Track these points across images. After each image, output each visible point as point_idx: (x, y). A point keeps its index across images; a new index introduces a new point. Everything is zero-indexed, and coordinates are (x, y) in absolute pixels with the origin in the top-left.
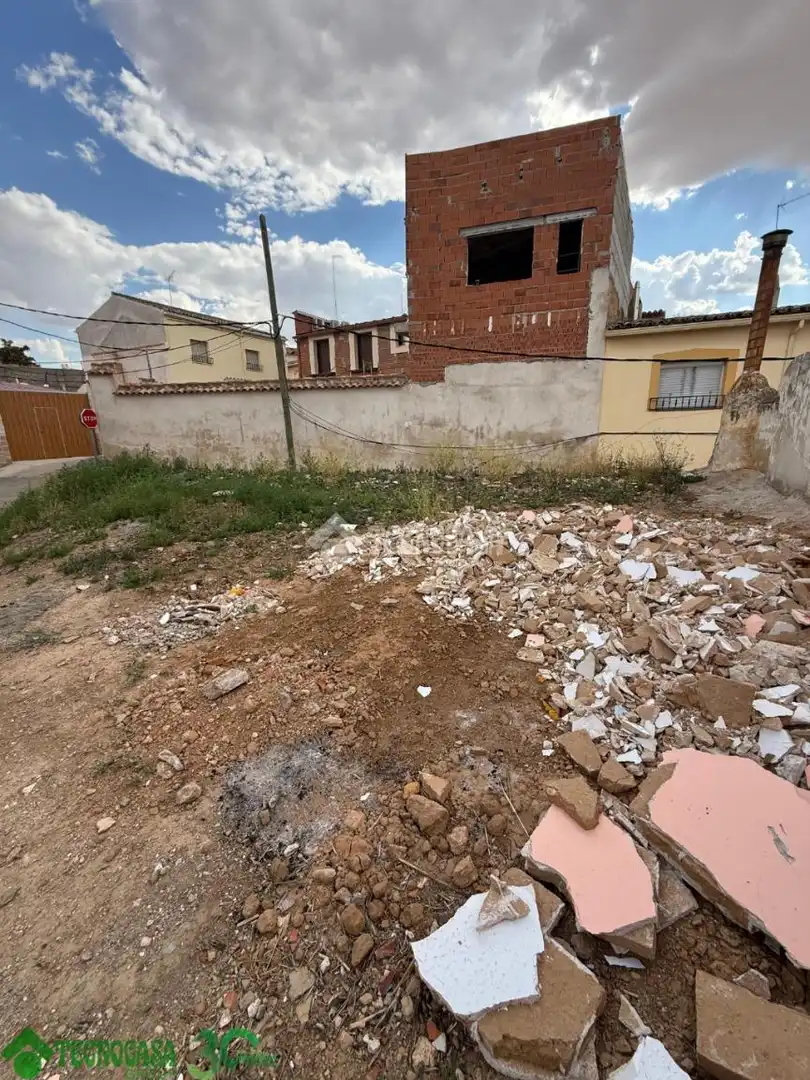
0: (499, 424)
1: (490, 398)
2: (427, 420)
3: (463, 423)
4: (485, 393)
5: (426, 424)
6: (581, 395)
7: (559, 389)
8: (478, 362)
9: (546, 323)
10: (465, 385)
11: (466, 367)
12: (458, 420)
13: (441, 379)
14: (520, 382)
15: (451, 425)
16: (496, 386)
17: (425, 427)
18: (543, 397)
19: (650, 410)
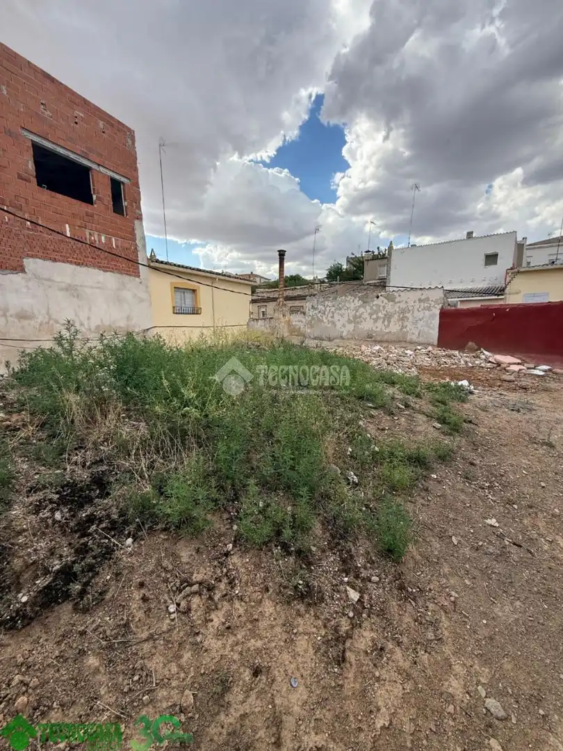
0: (89, 318)
1: (78, 296)
2: (12, 311)
3: (54, 317)
4: (72, 290)
5: (11, 316)
6: (142, 301)
7: (127, 295)
8: (59, 261)
9: (112, 245)
10: (49, 280)
11: (48, 263)
12: (48, 313)
13: (21, 269)
14: (100, 285)
15: (40, 319)
16: (81, 286)
17: (10, 319)
18: (119, 300)
19: (174, 313)
